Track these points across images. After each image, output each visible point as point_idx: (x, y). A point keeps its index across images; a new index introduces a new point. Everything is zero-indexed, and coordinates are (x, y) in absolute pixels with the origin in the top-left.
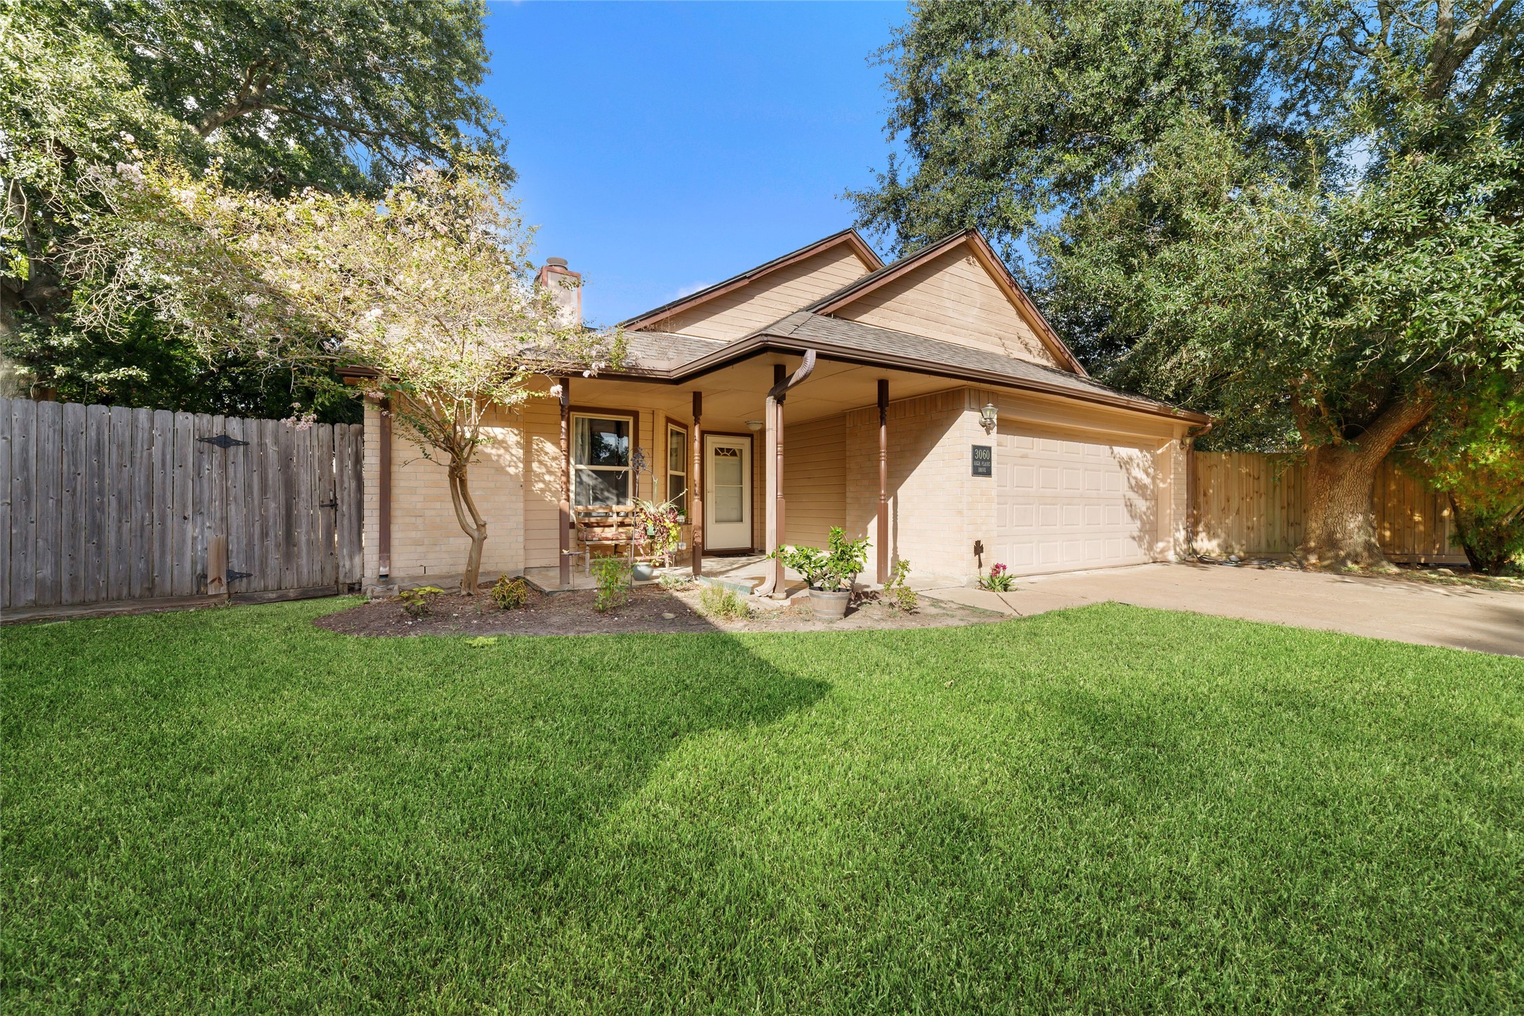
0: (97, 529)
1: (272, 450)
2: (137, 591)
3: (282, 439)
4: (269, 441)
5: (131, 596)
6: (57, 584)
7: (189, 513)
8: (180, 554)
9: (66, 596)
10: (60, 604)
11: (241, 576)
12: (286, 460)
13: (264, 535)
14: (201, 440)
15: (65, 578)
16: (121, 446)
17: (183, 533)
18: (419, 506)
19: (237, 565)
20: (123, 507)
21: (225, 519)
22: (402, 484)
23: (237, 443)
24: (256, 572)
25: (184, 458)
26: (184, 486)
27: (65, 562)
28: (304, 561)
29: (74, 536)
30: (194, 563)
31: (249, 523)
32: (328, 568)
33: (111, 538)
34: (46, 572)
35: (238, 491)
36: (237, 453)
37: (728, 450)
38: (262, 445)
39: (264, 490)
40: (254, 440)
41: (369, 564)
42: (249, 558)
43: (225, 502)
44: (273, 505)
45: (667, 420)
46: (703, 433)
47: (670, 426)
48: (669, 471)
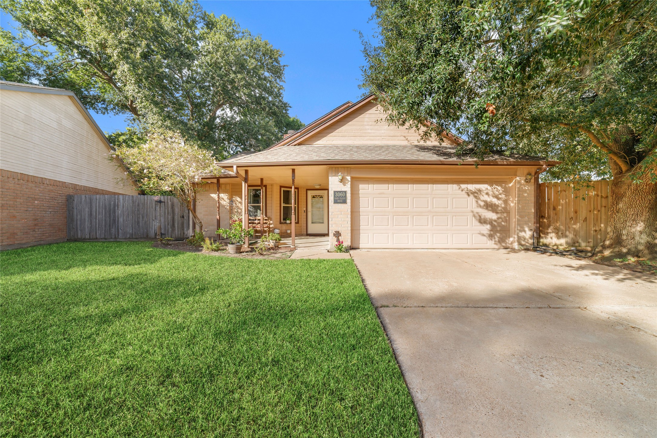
0: (138, 223)
1: (170, 203)
2: (145, 237)
3: (172, 201)
4: (169, 201)
5: (144, 238)
6: (132, 234)
7: (154, 219)
8: (152, 229)
9: (134, 237)
10: (133, 238)
11: (164, 234)
12: (173, 205)
13: (168, 224)
14: (156, 202)
15: (134, 233)
16: (142, 204)
17: (153, 223)
18: (202, 217)
19: (163, 232)
20: (143, 217)
21: (160, 220)
22: (198, 211)
23: (163, 202)
24: (166, 234)
25: (153, 206)
26: (153, 213)
27: (134, 229)
28: (176, 231)
29: (135, 224)
30: (155, 231)
31: (165, 221)
32: (182, 234)
33: (141, 224)
34: (131, 231)
35: (163, 214)
36: (162, 204)
37: (319, 196)
38: (168, 202)
39: (168, 213)
40: (166, 201)
41: (190, 233)
42: (165, 230)
43: (160, 216)
44: (170, 217)
45: (281, 187)
46: (307, 190)
47: (282, 189)
48: (283, 205)
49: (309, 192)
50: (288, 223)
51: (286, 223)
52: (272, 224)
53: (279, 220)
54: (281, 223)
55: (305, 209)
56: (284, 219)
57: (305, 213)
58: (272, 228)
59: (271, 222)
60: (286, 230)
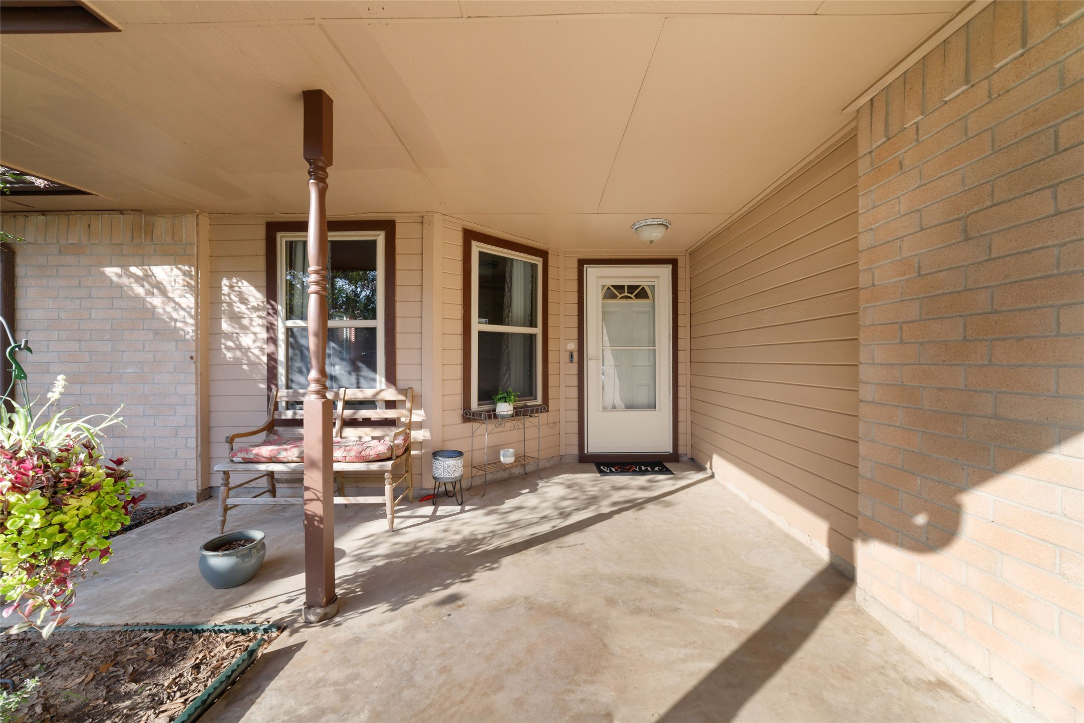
37: (632, 288)
45: (470, 236)
46: (582, 263)
47: (477, 248)
48: (478, 326)
49: (592, 272)
50: (503, 417)
51: (492, 415)
52: (420, 426)
53: (458, 400)
54: (468, 416)
55: (572, 346)
56: (487, 395)
57: (574, 367)
58: (421, 444)
59: (418, 416)
60: (496, 450)
